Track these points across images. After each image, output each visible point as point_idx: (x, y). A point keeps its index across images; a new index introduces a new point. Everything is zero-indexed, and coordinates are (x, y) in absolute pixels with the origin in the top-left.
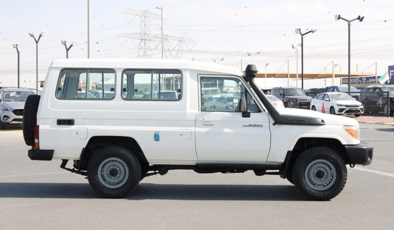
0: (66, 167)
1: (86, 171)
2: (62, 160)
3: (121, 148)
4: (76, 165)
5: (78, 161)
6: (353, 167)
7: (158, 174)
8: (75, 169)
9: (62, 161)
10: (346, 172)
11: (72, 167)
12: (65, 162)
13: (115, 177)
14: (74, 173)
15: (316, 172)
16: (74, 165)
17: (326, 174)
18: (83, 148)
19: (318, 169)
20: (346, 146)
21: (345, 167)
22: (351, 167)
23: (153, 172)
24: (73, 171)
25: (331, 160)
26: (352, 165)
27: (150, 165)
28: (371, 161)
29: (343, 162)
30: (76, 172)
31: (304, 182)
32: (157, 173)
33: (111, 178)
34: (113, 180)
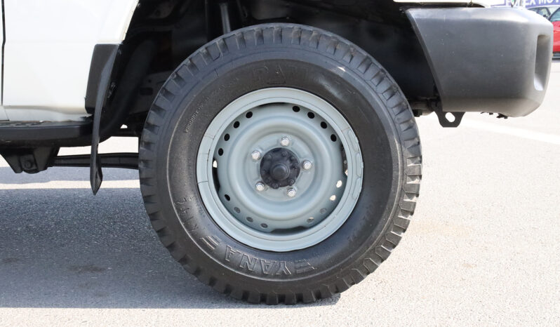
6: (456, 124)
10: (417, 155)
15: (256, 156)
17: (307, 166)
19: (269, 143)
20: (414, 13)
21: (412, 127)
22: (444, 123)
25: (334, 92)
26: (450, 117)
28: (543, 93)
29: (401, 97)
31: (195, 208)
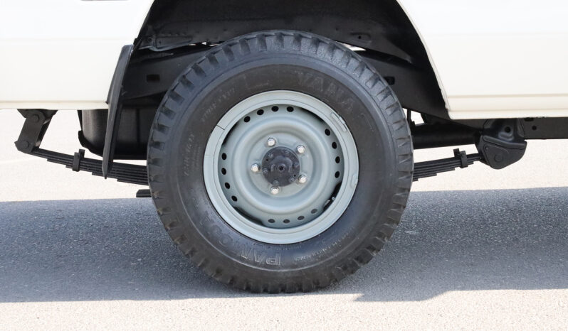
0: (44, 145)
1: (143, 163)
2: (24, 112)
3: (317, 43)
4: (90, 135)
5: (100, 114)
7: (478, 164)
8: (89, 155)
9: (22, 120)
11: (72, 146)
12: (37, 121)
13: (290, 189)
14: (86, 175)
16: (81, 136)
18: (125, 49)
23: (446, 152)
24: (77, 163)
27: (454, 116)
30: (94, 168)
32: (472, 158)
33: (267, 195)
34: (275, 202)
